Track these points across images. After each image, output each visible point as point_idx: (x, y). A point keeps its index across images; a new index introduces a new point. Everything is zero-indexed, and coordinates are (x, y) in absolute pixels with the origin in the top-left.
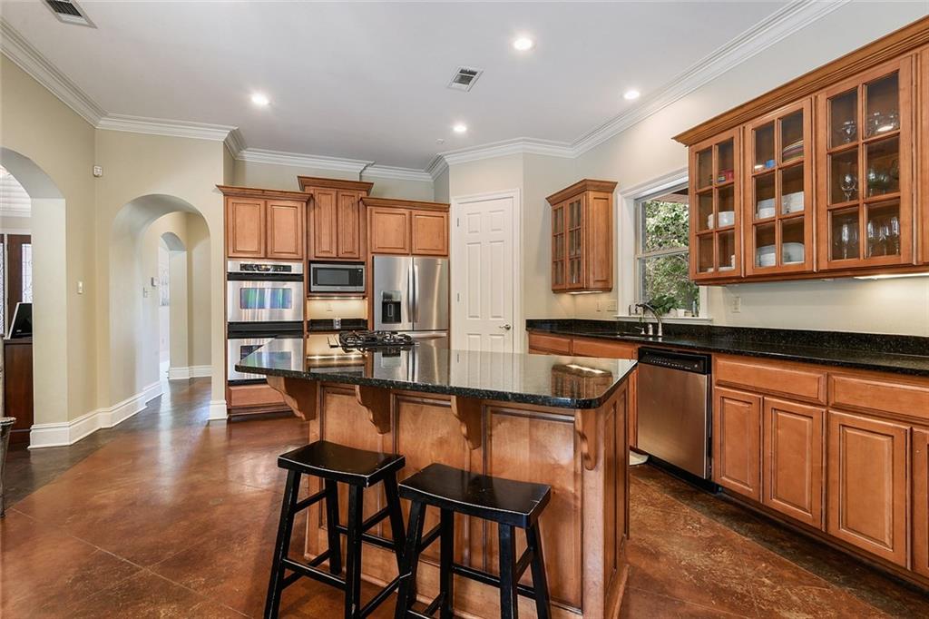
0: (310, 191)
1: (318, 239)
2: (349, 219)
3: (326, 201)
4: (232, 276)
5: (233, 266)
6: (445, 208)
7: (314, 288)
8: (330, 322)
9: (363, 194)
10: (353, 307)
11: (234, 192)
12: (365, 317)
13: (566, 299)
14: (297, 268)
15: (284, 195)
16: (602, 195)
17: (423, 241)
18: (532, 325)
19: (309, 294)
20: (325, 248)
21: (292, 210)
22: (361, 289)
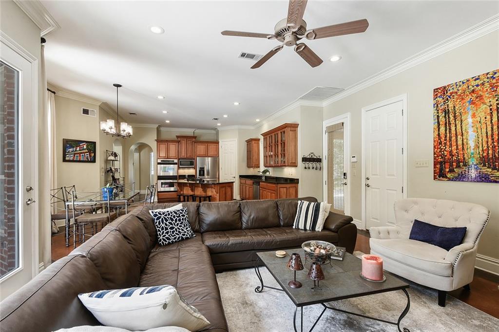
0: (180, 139)
1: (181, 152)
2: (190, 147)
3: (183, 142)
4: (159, 164)
5: (159, 161)
6: (217, 143)
7: (180, 166)
8: (185, 176)
9: (194, 140)
10: (191, 172)
11: (159, 141)
12: (194, 174)
13: (252, 169)
14: (176, 161)
15: (173, 141)
16: (256, 142)
17: (211, 152)
18: (241, 176)
19: (179, 168)
20: (183, 155)
21: (174, 146)
22: (193, 166)
